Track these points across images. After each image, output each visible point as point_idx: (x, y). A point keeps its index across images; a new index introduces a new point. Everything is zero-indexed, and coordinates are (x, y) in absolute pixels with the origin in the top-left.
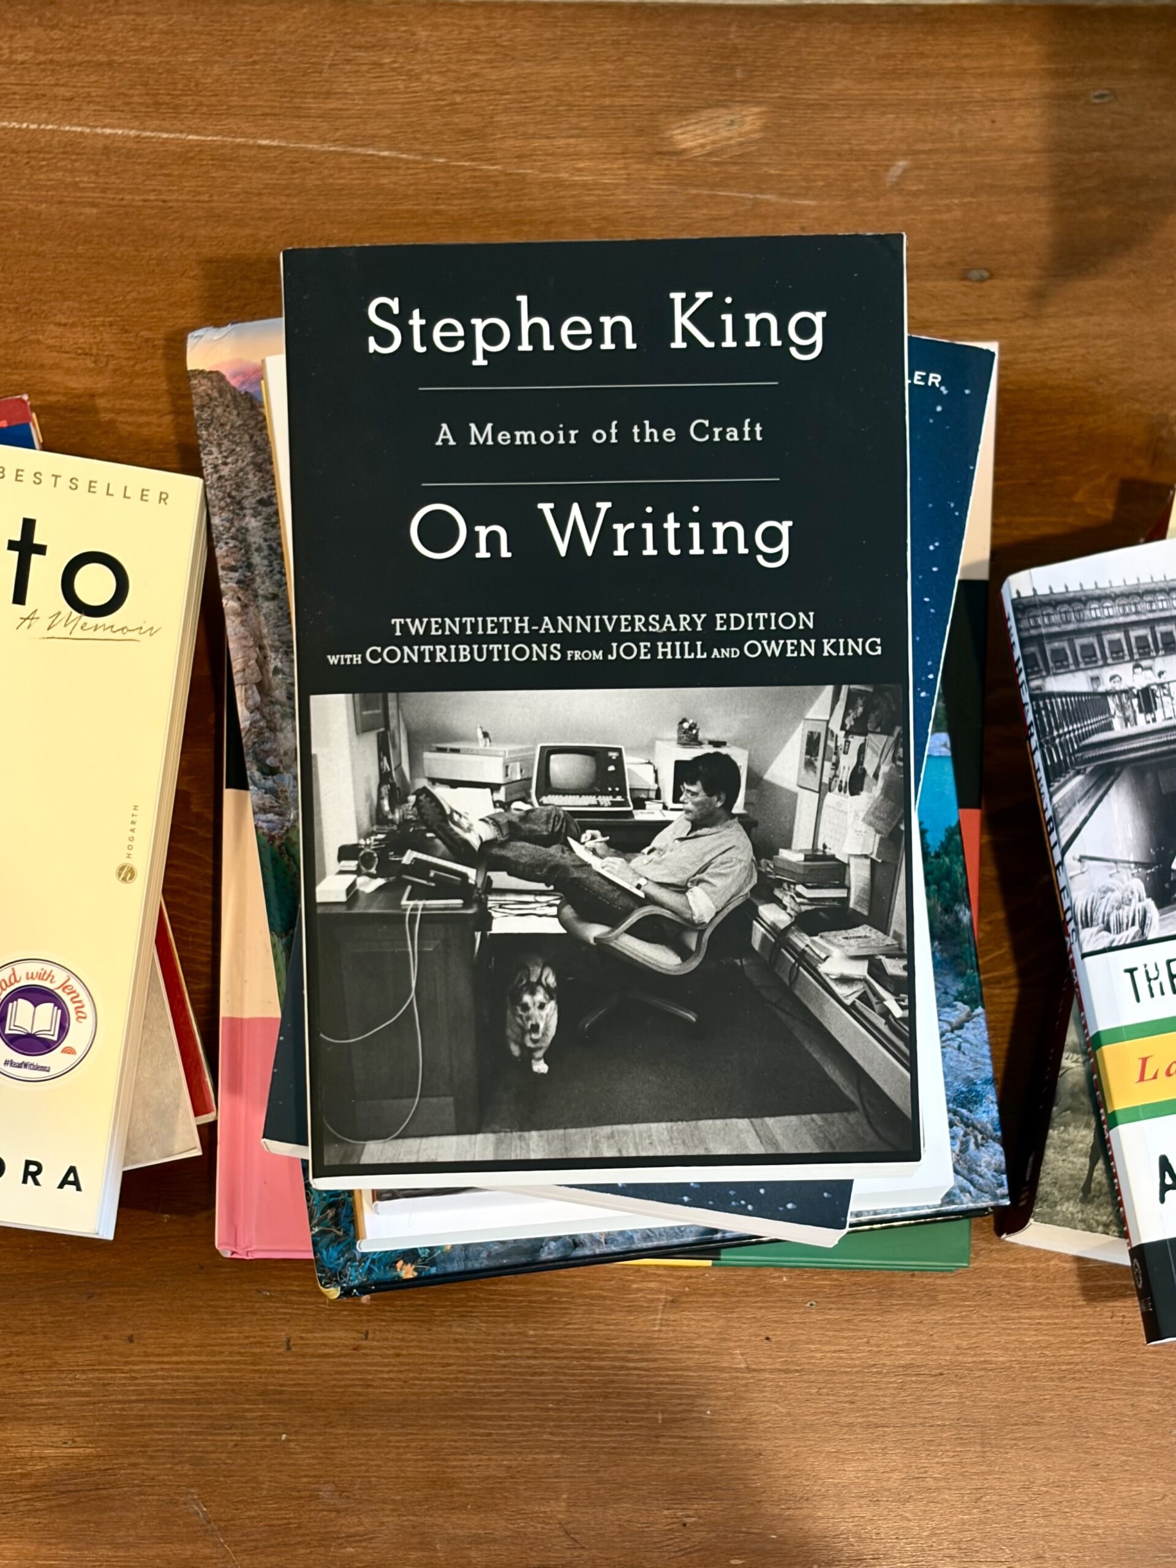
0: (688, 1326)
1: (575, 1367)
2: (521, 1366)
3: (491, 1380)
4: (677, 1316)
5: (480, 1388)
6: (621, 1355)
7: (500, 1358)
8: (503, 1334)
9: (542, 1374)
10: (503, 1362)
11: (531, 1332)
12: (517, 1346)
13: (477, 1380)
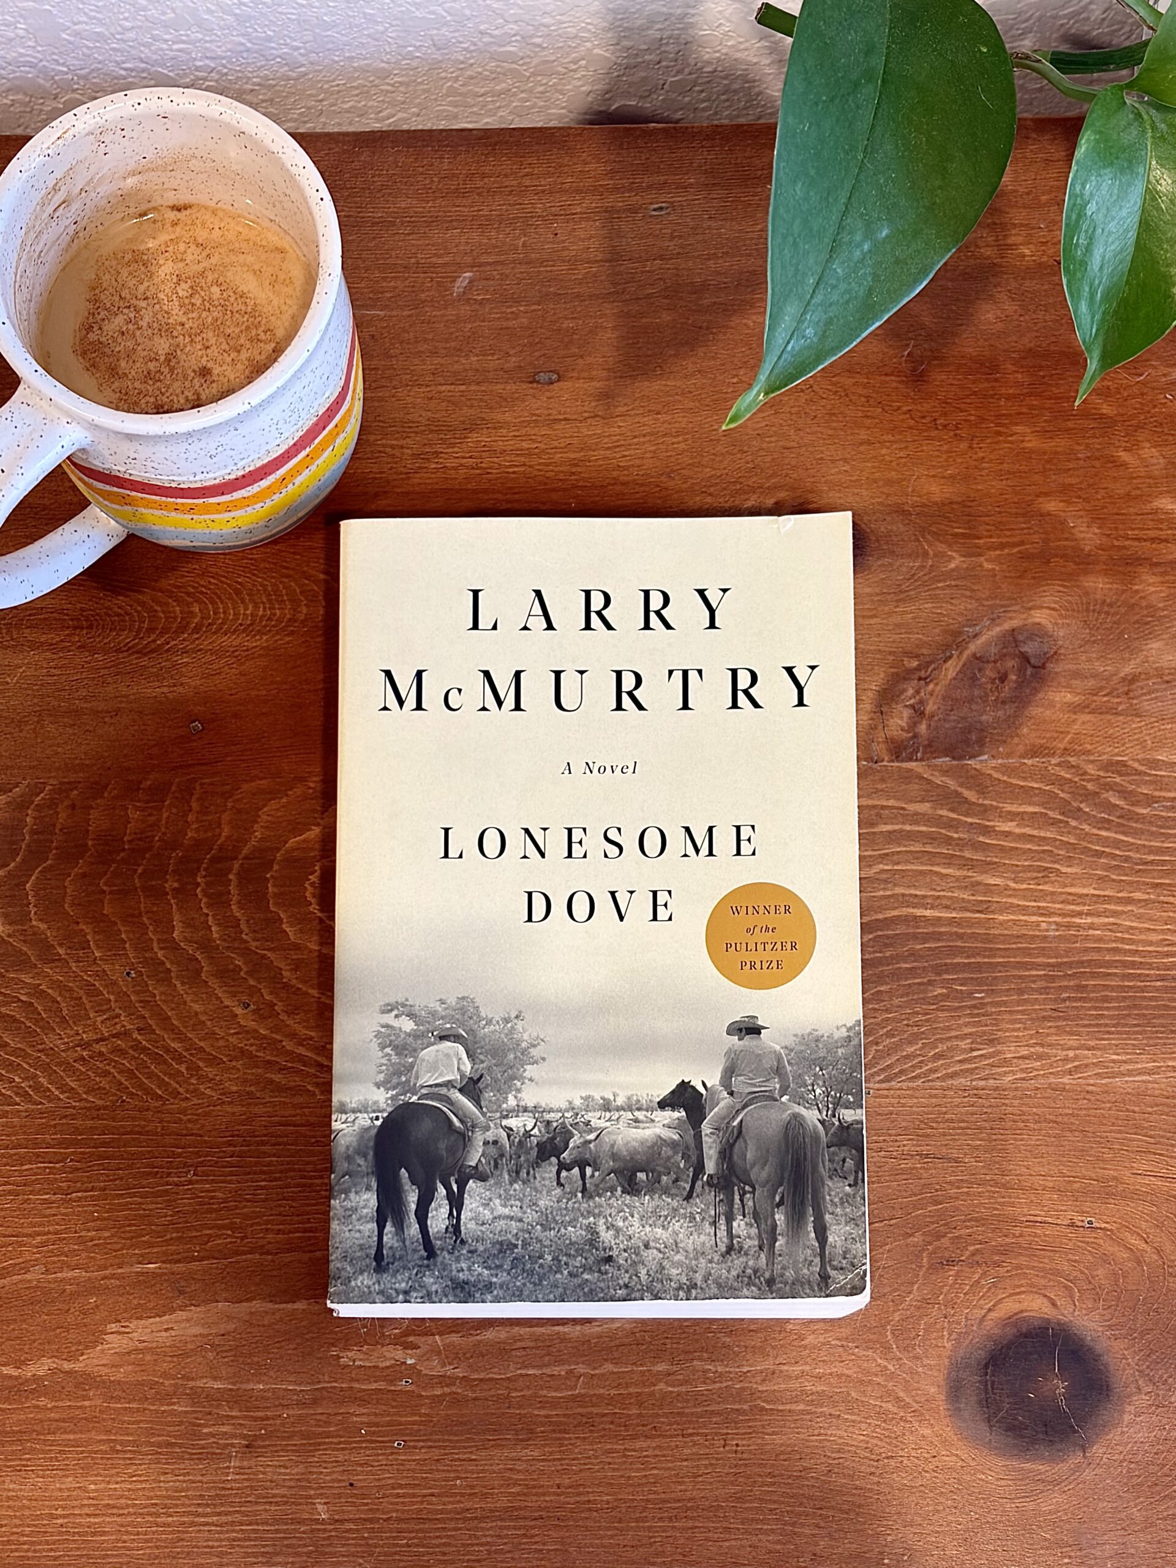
0: (264, 1473)
1: (140, 1525)
2: (80, 1525)
3: (47, 1543)
4: (252, 1463)
5: (35, 1551)
6: (193, 1509)
7: (57, 1517)
8: (60, 1490)
9: (104, 1533)
10: (60, 1521)
11: (92, 1487)
12: (76, 1503)
13: (33, 1543)
